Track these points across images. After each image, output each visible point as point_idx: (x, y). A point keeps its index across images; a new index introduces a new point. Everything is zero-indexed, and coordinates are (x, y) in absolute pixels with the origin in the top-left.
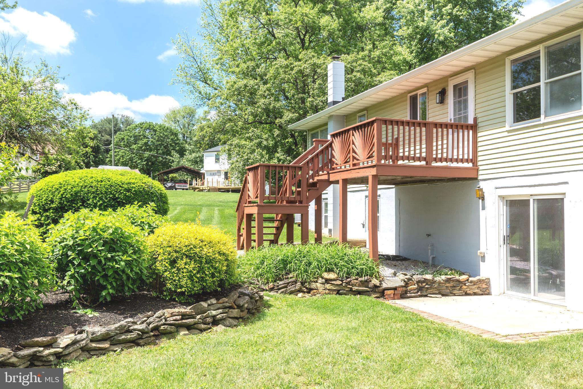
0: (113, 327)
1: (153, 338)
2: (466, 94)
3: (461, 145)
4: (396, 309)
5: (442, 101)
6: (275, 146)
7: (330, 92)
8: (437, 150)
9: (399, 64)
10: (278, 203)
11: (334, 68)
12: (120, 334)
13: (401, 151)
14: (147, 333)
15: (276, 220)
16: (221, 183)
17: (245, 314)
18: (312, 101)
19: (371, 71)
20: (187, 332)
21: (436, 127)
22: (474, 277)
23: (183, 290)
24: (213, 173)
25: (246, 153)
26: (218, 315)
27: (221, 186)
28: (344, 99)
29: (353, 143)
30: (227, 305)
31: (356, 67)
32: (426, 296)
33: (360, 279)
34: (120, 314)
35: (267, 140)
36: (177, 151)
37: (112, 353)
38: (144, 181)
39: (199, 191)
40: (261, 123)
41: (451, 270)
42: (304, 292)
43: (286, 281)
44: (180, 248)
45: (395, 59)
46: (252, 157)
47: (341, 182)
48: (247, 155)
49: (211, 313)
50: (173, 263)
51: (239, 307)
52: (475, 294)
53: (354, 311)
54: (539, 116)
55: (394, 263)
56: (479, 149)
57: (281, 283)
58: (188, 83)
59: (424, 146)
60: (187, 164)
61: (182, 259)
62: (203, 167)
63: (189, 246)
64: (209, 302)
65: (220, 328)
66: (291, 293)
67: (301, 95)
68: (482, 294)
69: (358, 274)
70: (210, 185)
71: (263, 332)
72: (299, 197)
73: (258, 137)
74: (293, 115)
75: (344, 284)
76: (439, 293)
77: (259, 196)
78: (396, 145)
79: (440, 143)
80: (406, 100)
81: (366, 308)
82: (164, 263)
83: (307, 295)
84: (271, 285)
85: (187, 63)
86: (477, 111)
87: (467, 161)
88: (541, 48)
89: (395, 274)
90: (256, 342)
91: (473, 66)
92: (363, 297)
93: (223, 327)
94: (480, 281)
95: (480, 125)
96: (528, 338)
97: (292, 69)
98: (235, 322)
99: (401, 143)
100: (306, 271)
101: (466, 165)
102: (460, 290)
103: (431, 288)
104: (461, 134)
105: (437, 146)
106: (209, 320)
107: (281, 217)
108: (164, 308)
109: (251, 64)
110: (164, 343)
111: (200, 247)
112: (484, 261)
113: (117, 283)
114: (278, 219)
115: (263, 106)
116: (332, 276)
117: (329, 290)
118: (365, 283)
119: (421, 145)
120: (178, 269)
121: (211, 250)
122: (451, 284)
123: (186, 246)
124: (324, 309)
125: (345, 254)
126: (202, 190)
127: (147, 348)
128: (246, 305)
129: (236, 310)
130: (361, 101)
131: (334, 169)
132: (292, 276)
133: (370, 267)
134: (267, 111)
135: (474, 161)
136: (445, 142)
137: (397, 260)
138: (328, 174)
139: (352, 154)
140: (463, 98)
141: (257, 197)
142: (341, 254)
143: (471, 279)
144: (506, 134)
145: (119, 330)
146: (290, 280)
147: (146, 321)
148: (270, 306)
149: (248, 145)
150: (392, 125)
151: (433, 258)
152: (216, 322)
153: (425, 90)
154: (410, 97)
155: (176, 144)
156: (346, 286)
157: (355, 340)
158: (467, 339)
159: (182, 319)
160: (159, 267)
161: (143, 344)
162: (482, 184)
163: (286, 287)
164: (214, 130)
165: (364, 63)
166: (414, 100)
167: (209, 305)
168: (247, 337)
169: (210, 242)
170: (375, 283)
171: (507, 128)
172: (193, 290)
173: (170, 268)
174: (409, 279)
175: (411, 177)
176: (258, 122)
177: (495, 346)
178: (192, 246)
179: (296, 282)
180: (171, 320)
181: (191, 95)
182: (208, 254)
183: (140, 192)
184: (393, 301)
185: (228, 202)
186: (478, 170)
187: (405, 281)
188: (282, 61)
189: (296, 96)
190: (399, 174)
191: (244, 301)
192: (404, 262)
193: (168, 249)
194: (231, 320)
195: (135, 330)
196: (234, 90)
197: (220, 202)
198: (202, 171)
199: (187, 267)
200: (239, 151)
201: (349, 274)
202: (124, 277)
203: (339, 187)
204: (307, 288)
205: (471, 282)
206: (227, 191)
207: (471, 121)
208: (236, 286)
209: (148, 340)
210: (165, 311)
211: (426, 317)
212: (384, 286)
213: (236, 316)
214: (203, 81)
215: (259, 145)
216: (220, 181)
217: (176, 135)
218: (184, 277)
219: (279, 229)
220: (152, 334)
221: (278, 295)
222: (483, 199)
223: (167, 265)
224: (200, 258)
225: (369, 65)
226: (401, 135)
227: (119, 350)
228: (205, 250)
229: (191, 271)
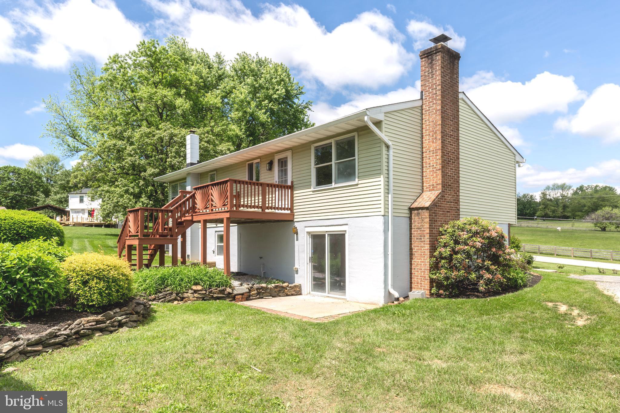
0: (44, 334)
1: (75, 340)
2: (286, 165)
3: (283, 197)
4: (246, 308)
5: (271, 168)
6: (140, 193)
7: (188, 156)
8: (269, 201)
9: (232, 137)
10: (151, 236)
11: (191, 139)
12: (50, 338)
13: (242, 200)
14: (71, 336)
15: (150, 249)
16: (84, 219)
17: (140, 318)
18: (171, 161)
19: (215, 142)
20: (101, 334)
21: (268, 187)
22: (292, 284)
23: (94, 303)
24: (77, 211)
25: (116, 198)
26: (122, 320)
27: (85, 222)
28: (199, 162)
29: (212, 195)
30: (128, 312)
31: (204, 138)
32: (262, 298)
33: (218, 289)
34: (45, 324)
35: (133, 188)
36: (42, 192)
37: (44, 354)
38: (44, 220)
39: (64, 225)
40: (127, 174)
41: (277, 280)
42: (178, 300)
43: (165, 293)
44: (91, 272)
45: (230, 133)
46: (121, 200)
47: (202, 222)
48: (117, 199)
49: (117, 318)
50: (85, 283)
51: (137, 313)
52: (292, 295)
53: (218, 310)
54: (331, 183)
55: (238, 277)
56: (295, 202)
57: (160, 295)
58: (58, 137)
59: (260, 198)
60: (52, 203)
61: (93, 280)
62: (67, 206)
63: (98, 270)
64: (114, 311)
65: (125, 329)
66: (169, 301)
67: (161, 156)
68: (297, 295)
69: (217, 286)
70: (75, 221)
71: (159, 329)
72: (170, 232)
73: (126, 185)
74: (155, 170)
75: (207, 293)
76: (270, 296)
77: (139, 231)
78: (238, 196)
79: (270, 196)
80: (245, 166)
81: (226, 308)
82: (78, 284)
83: (181, 303)
84: (153, 296)
85: (57, 121)
86: (294, 177)
87: (287, 209)
88: (332, 141)
89: (241, 285)
90: (157, 336)
91: (290, 147)
92: (221, 301)
93: (127, 329)
94: (295, 286)
95: (295, 186)
96: (329, 319)
97: (154, 136)
98: (135, 324)
99: (242, 195)
100: (180, 285)
101: (286, 212)
102: (283, 293)
103: (265, 293)
104: (283, 191)
105: (269, 198)
106: (116, 324)
107: (154, 247)
108: (80, 317)
109: (119, 128)
110: (85, 343)
111: (108, 270)
112: (297, 273)
113: (39, 301)
114: (152, 248)
115: (130, 163)
116: (199, 288)
117: (196, 297)
118: (222, 292)
119: (258, 197)
120: (90, 288)
121: (116, 273)
122: (278, 289)
123: (96, 270)
124: (196, 311)
125: (207, 272)
126: (68, 225)
127: (73, 347)
128: (142, 312)
129: (135, 315)
130: (212, 165)
131: (196, 212)
132: (168, 289)
133: (225, 281)
134: (133, 166)
135: (291, 209)
136: (274, 196)
137: (240, 275)
138: (192, 216)
139: (210, 202)
140: (284, 168)
141: (137, 232)
142: (205, 273)
143: (290, 285)
144: (311, 193)
145: (49, 336)
146: (168, 292)
147: (67, 328)
148: (155, 312)
149: (117, 191)
150: (240, 184)
151: (264, 273)
152: (121, 325)
153: (258, 160)
154: (248, 164)
155: (40, 186)
156: (209, 294)
157: (225, 329)
158: (295, 322)
159: (96, 325)
160: (72, 286)
161: (68, 345)
162: (296, 224)
163: (165, 297)
164: (87, 178)
165: (210, 136)
166: (251, 166)
167: (114, 313)
168: (149, 334)
169: (115, 266)
170: (229, 291)
171: (312, 189)
172: (102, 303)
173: (83, 287)
174: (251, 288)
175: (251, 219)
176: (125, 173)
177: (311, 324)
178: (101, 270)
179: (172, 294)
180: (88, 326)
181: (61, 147)
182: (114, 276)
183: (41, 228)
184: (242, 302)
185: (94, 235)
186: (294, 215)
187: (249, 289)
188: (144, 129)
189: (157, 157)
190: (244, 217)
191: (140, 309)
192: (244, 276)
193: (81, 273)
194: (132, 323)
195: (62, 335)
196: (104, 147)
197: (87, 235)
198: (67, 209)
199: (97, 285)
200: (110, 196)
201: (210, 286)
202: (46, 296)
203: (200, 225)
204: (180, 297)
205: (290, 287)
206: (91, 225)
207: (289, 183)
208: (131, 299)
209: (72, 342)
210: (82, 319)
211: (266, 311)
212: (235, 292)
213: (135, 319)
214: (71, 137)
215: (127, 192)
216: (85, 218)
217: (40, 178)
218: (94, 293)
219: (152, 256)
220: (74, 337)
221: (159, 303)
222: (297, 234)
223: (80, 285)
224: (107, 278)
225: (213, 138)
226: (242, 190)
227: (50, 351)
228: (112, 273)
229: (101, 289)
